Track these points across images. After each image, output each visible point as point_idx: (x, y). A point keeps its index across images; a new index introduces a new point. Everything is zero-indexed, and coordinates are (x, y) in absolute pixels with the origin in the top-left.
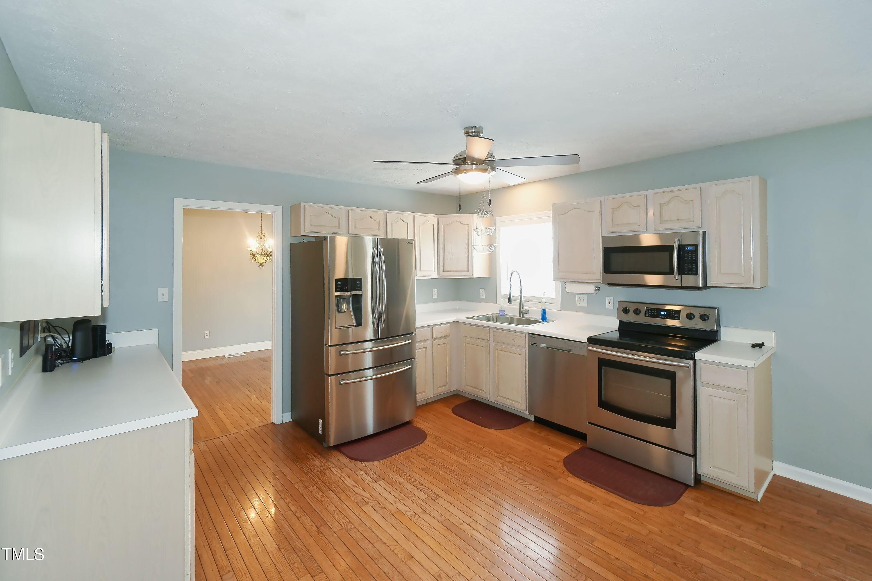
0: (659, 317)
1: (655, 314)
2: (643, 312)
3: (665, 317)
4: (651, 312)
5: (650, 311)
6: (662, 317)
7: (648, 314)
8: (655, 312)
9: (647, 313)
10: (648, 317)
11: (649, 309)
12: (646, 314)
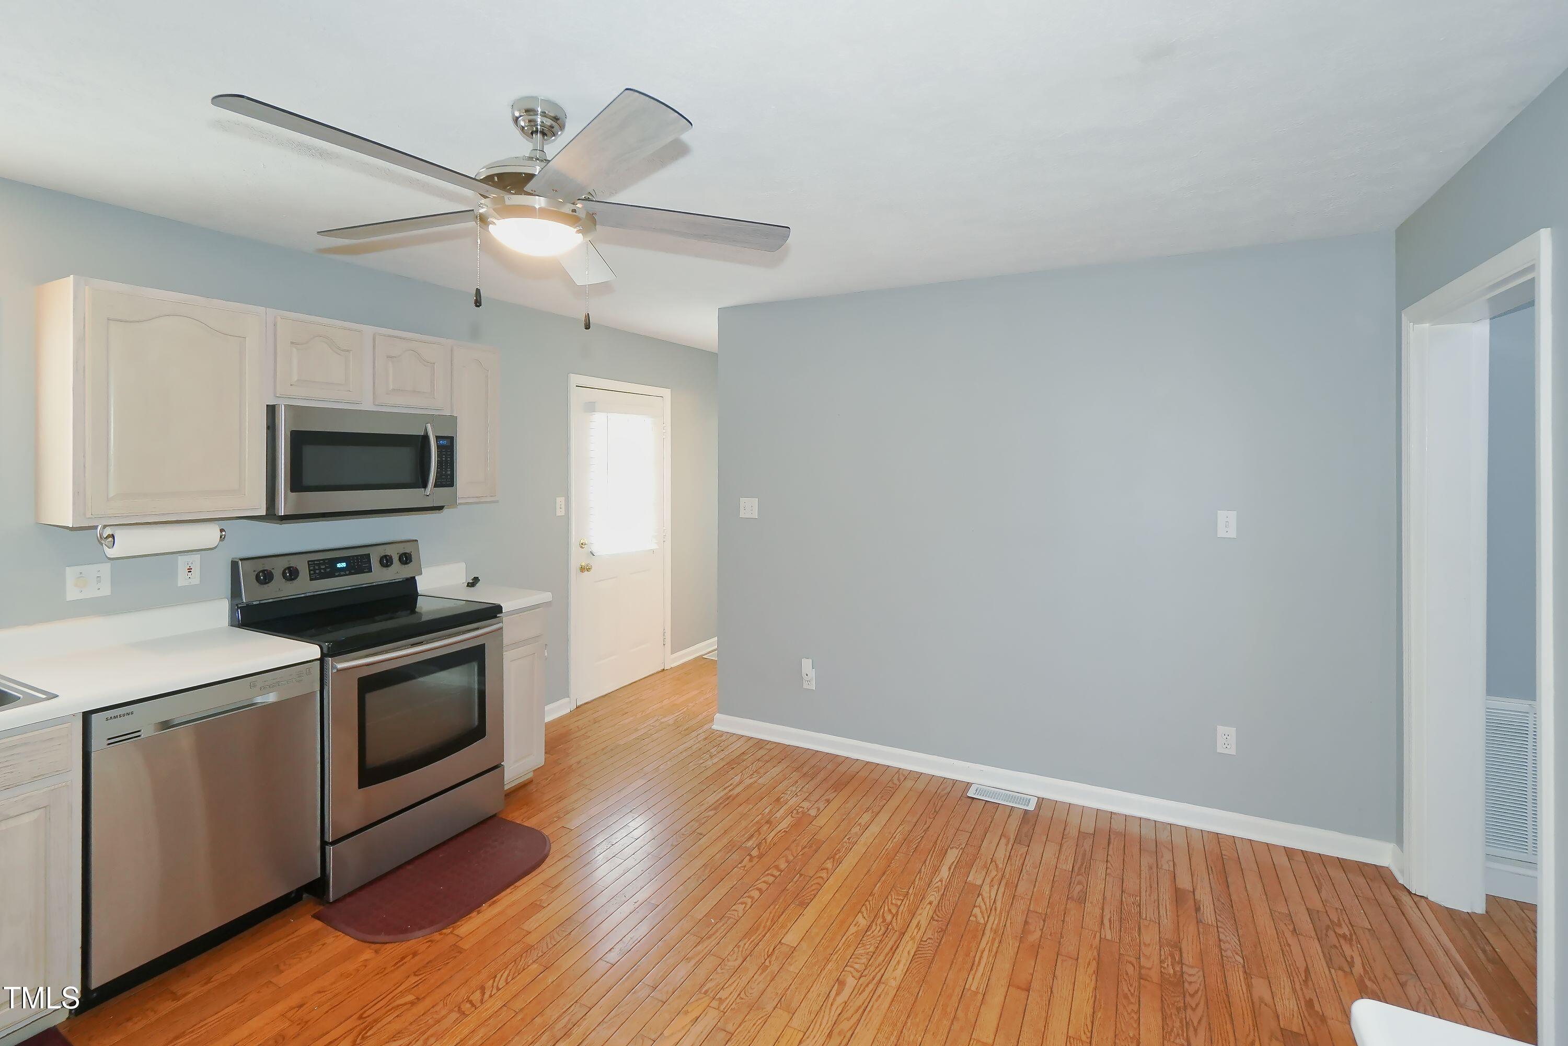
0: (337, 574)
1: (328, 570)
2: (304, 572)
3: (347, 572)
4: (320, 569)
5: (317, 567)
6: (342, 573)
7: (315, 573)
8: (327, 568)
9: (312, 572)
10: (316, 579)
11: (314, 564)
12: (310, 574)
